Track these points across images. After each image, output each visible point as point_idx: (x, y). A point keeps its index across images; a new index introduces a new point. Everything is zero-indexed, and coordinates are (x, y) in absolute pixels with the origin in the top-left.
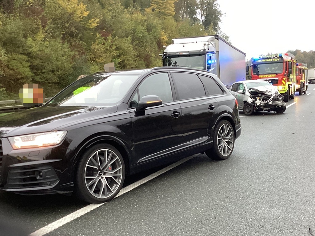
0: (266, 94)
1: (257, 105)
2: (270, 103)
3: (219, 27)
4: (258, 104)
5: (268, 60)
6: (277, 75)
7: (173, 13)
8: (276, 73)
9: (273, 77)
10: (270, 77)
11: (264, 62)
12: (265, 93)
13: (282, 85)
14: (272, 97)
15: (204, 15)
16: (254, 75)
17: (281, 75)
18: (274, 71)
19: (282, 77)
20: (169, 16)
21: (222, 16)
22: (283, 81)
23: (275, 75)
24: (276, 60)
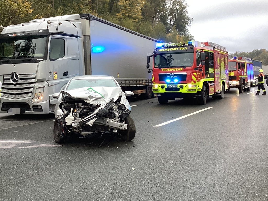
0: (88, 104)
1: (67, 124)
2: (89, 123)
3: (187, 29)
4: (69, 123)
5: (173, 49)
6: (184, 68)
7: (139, 17)
8: (184, 66)
9: (179, 71)
10: (175, 71)
11: (168, 51)
12: (88, 102)
13: (192, 82)
14: (97, 111)
15: (173, 20)
16: (155, 68)
17: (190, 68)
18: (182, 64)
19: (191, 71)
20: (136, 19)
21: (190, 20)
22: (193, 77)
23: (181, 69)
24: (183, 49)
